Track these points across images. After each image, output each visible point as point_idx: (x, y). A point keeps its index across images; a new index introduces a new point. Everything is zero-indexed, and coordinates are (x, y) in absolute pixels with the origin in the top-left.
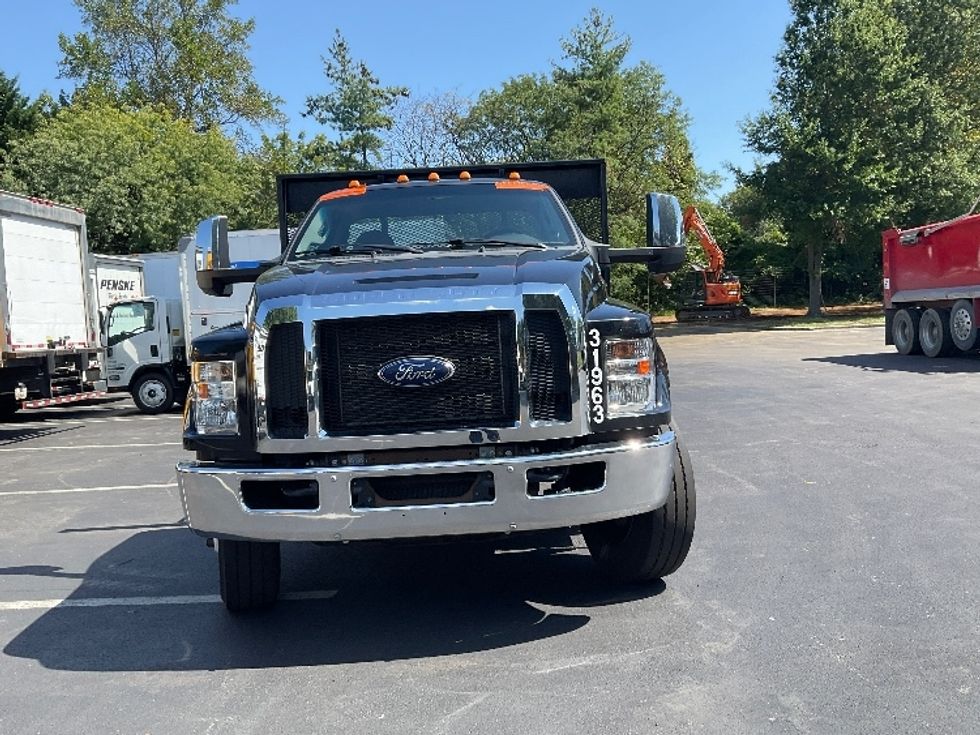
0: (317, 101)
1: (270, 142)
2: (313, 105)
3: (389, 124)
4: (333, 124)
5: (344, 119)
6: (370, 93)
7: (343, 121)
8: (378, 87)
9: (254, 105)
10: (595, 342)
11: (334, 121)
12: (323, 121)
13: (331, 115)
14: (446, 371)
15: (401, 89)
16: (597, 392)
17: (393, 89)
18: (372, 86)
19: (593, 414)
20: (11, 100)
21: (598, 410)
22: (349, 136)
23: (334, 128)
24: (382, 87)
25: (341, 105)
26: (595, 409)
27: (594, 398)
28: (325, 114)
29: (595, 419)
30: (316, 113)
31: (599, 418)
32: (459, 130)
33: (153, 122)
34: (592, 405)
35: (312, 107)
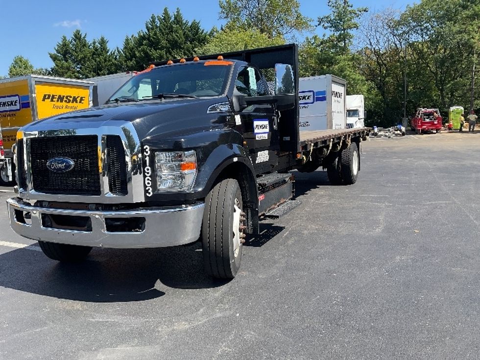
0: (323, 18)
1: (309, 40)
2: (321, 21)
3: (356, 27)
4: (331, 29)
5: (335, 26)
6: (348, 13)
7: (335, 27)
8: (352, 8)
9: (300, 24)
10: (147, 152)
11: (331, 27)
12: (325, 28)
13: (329, 25)
14: (70, 166)
15: (364, 8)
16: (148, 180)
17: (361, 8)
18: (350, 9)
19: (146, 191)
20: (197, 31)
21: (149, 189)
22: (337, 34)
23: (331, 31)
24: (355, 8)
25: (334, 19)
26: (147, 189)
27: (146, 183)
28: (326, 25)
29: (147, 194)
30: (322, 24)
31: (149, 193)
32: (394, 26)
33: (252, 36)
34: (145, 186)
35: (320, 22)
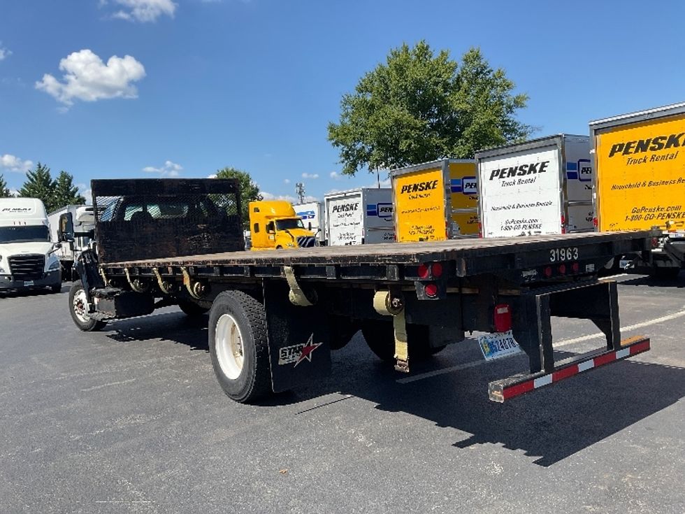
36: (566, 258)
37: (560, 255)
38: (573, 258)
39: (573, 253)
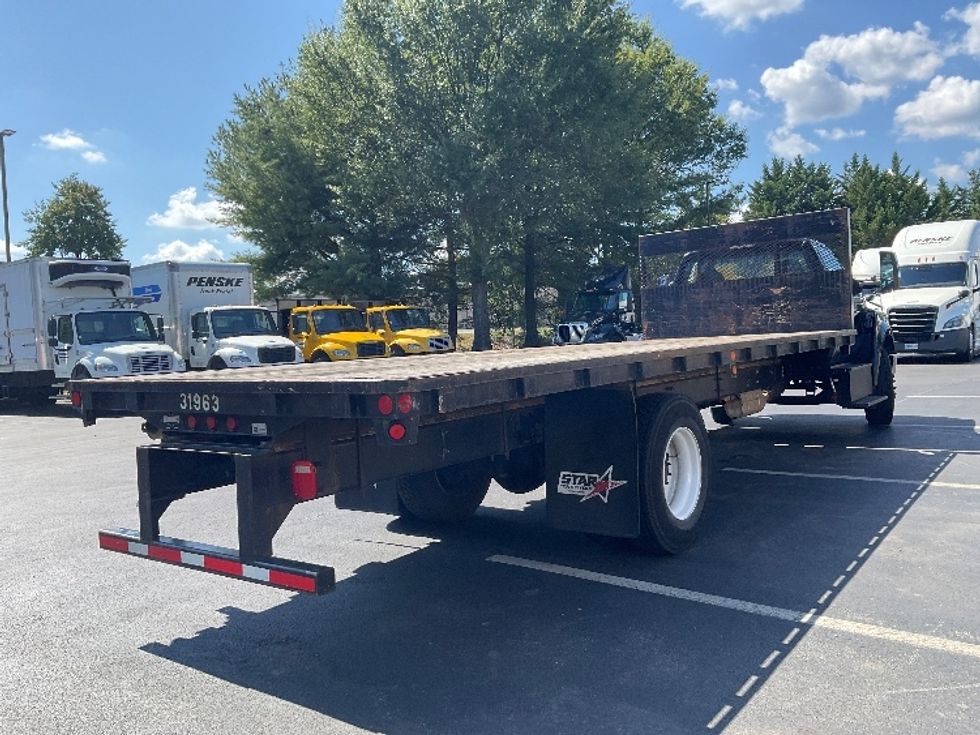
36: (202, 408)
37: (193, 403)
38: (211, 409)
39: (212, 403)
